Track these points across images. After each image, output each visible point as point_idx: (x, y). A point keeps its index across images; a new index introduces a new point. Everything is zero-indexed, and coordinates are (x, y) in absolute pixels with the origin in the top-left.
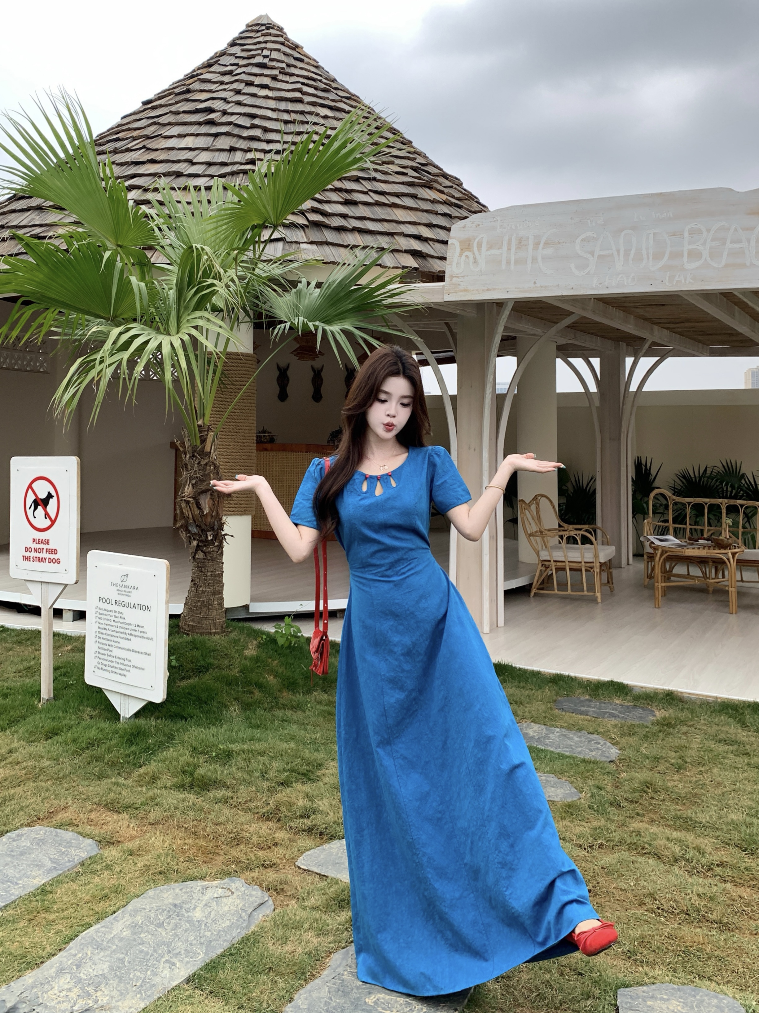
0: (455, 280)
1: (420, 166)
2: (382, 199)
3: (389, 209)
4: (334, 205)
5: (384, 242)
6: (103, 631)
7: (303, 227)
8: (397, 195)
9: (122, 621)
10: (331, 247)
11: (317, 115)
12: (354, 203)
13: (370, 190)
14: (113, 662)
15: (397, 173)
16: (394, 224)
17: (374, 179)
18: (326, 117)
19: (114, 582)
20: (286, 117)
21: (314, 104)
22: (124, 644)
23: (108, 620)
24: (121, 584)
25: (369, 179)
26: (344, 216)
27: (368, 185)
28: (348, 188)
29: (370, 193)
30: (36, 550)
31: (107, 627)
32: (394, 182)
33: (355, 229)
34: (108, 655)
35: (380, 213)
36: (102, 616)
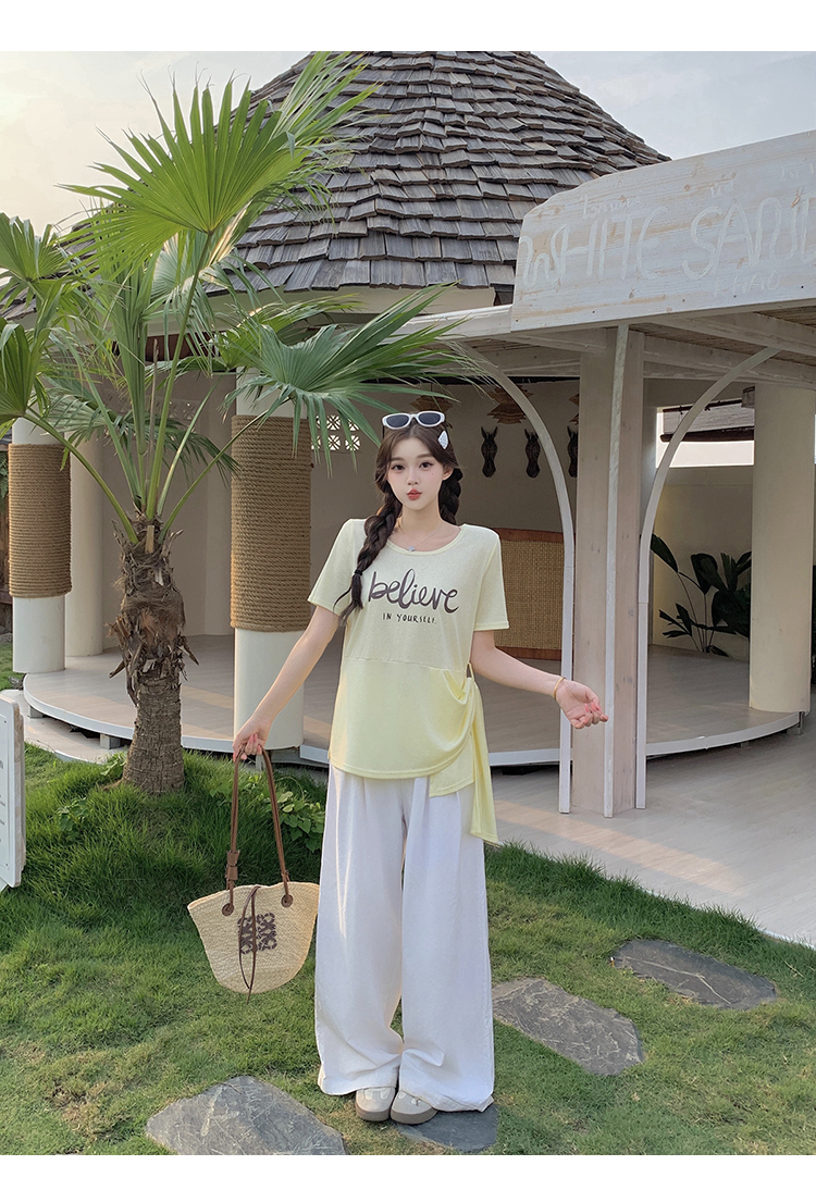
0: (525, 297)
1: (584, 142)
2: (498, 191)
3: (503, 204)
4: (417, 204)
5: (478, 252)
7: (359, 237)
8: (525, 184)
10: (390, 262)
11: (448, 84)
12: (452, 199)
13: (481, 179)
15: (539, 153)
16: (503, 225)
17: (496, 164)
18: (459, 86)
20: (400, 91)
21: (446, 71)
25: (487, 165)
26: (427, 218)
27: (480, 173)
28: (449, 178)
29: (480, 183)
32: (526, 166)
33: (434, 236)
35: (486, 210)
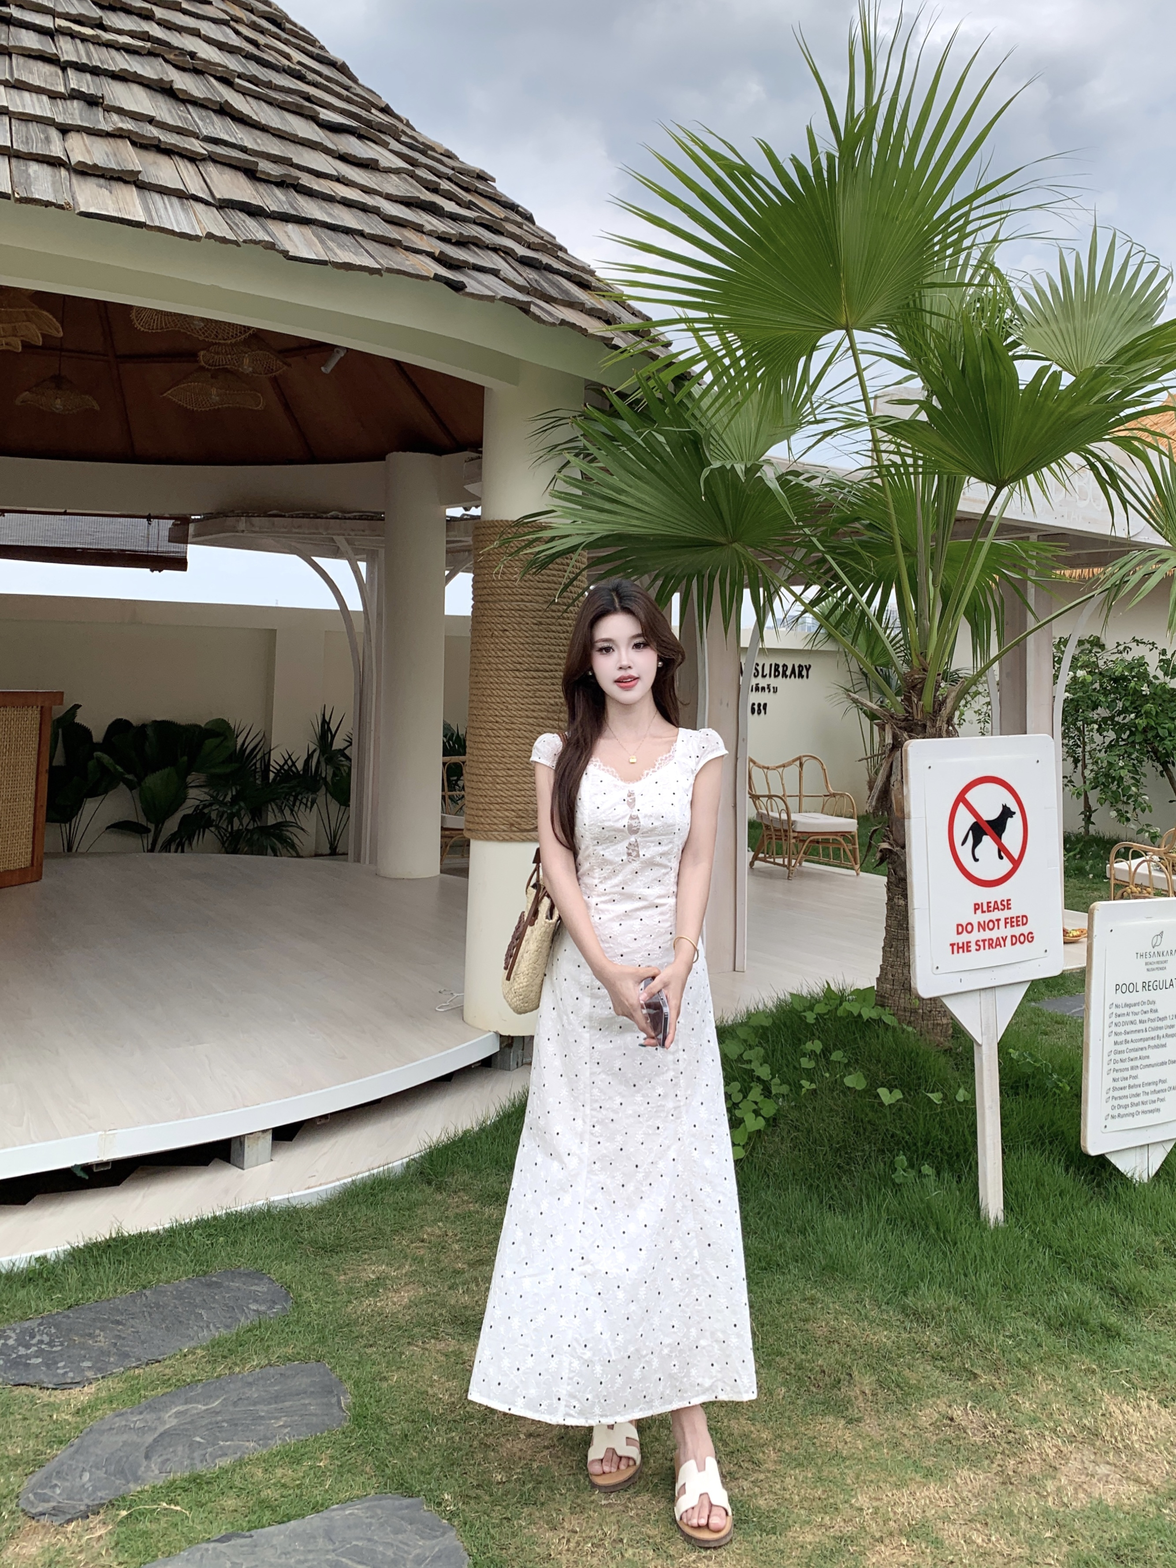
6: (1123, 1047)
9: (1152, 1016)
14: (1138, 1095)
19: (1140, 951)
22: (1156, 1056)
23: (1132, 1023)
24: (1152, 950)
30: (982, 926)
31: (1129, 1037)
34: (1130, 1087)
36: (1121, 1019)
